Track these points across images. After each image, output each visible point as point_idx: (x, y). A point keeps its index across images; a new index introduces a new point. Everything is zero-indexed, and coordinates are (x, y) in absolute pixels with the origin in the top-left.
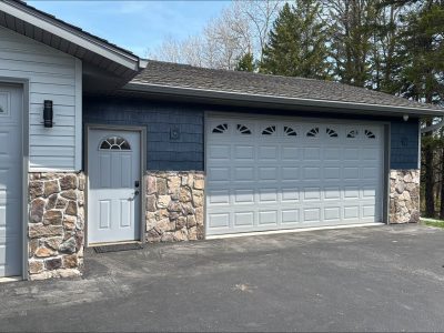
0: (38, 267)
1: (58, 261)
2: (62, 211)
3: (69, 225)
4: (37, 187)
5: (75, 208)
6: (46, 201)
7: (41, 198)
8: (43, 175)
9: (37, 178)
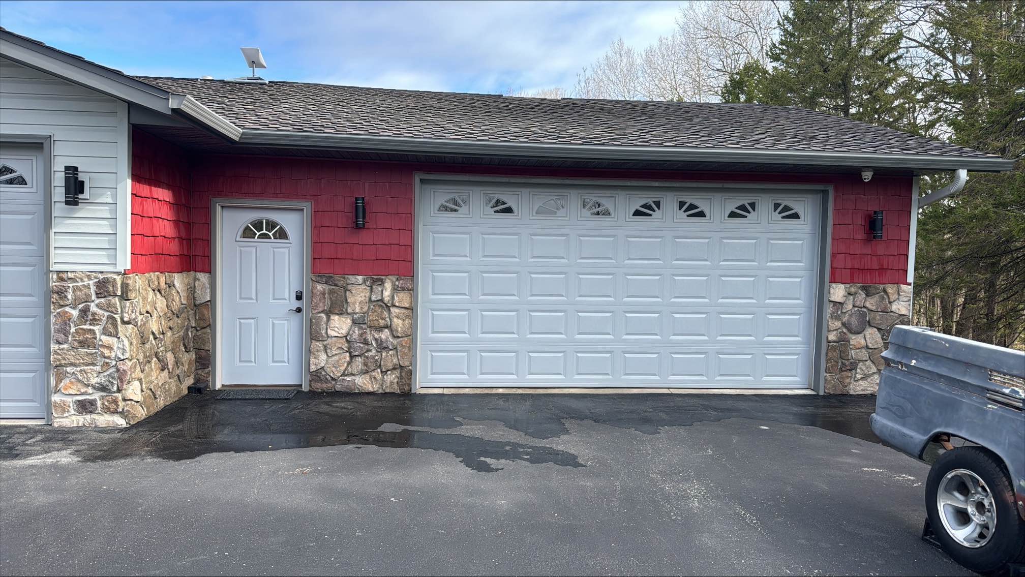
0: (63, 408)
1: (92, 403)
2: (97, 329)
3: (106, 352)
4: (61, 293)
5: (115, 326)
6: (75, 313)
7: (67, 309)
8: (70, 275)
9: (62, 279)
